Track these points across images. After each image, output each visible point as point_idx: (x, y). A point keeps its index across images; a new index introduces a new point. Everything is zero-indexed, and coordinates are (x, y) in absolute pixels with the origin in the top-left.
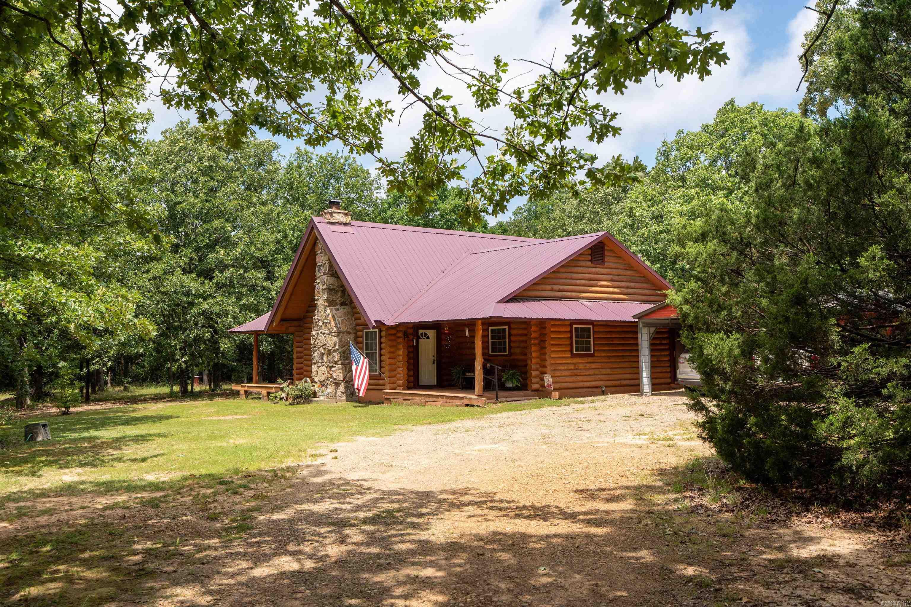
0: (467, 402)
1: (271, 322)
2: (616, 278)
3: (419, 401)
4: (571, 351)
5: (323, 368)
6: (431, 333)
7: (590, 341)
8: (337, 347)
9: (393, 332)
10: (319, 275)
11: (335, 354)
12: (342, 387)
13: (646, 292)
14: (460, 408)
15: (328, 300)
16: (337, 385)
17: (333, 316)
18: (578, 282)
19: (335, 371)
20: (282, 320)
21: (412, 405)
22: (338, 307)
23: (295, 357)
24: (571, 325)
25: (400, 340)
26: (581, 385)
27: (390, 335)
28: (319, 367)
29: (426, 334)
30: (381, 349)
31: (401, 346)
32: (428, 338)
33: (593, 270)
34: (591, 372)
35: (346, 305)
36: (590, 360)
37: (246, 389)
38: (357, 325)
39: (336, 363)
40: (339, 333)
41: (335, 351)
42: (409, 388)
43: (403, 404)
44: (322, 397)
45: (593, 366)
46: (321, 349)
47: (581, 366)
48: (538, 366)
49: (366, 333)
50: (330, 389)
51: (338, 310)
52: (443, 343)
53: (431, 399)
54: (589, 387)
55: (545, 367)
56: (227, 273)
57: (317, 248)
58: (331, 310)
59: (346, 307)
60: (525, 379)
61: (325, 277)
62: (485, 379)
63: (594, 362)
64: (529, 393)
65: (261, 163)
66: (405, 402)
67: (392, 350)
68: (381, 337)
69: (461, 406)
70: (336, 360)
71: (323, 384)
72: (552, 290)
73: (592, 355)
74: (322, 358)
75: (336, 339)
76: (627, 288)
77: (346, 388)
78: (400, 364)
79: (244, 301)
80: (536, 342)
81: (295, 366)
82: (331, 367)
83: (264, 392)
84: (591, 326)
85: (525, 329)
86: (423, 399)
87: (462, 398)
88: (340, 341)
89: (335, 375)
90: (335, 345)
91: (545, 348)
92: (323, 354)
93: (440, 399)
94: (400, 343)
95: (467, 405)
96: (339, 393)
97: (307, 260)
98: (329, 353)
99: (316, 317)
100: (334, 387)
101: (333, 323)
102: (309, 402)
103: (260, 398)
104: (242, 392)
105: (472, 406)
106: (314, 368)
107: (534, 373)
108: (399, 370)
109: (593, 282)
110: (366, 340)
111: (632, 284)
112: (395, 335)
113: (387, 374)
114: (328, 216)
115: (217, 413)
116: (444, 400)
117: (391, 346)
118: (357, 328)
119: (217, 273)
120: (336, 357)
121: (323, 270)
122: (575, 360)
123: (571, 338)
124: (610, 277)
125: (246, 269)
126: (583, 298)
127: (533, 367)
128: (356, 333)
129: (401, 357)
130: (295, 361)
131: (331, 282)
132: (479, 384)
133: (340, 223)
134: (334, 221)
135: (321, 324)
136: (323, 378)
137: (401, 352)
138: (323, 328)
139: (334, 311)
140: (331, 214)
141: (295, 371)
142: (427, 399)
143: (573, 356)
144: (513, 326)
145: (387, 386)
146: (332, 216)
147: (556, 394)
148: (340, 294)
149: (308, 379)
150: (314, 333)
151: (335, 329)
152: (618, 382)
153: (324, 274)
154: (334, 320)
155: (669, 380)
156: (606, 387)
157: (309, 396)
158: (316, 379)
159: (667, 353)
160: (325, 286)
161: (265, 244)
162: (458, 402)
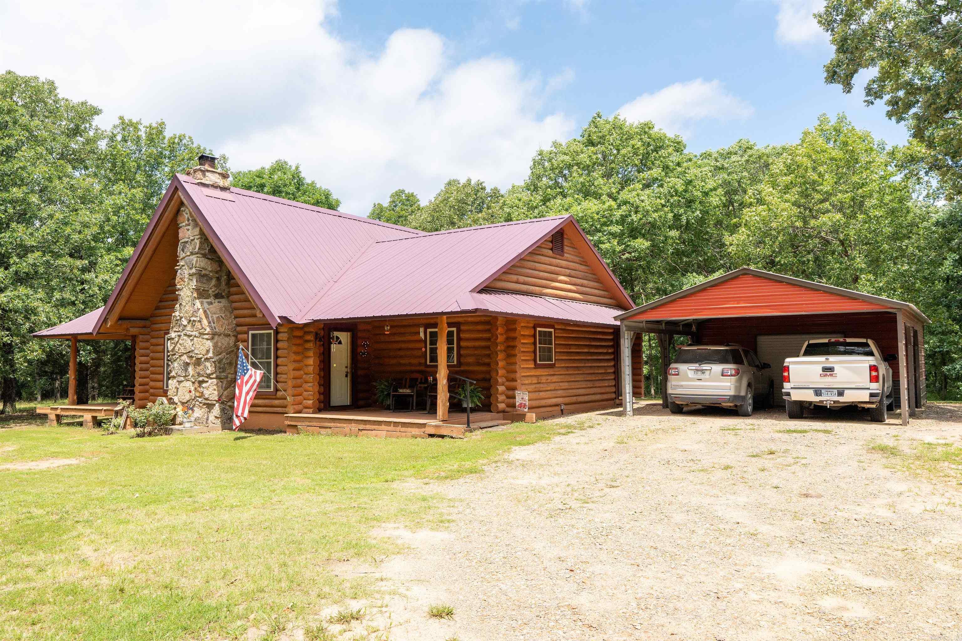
0: (432, 431)
1: (104, 320)
2: (573, 273)
3: (347, 430)
4: (535, 360)
5: (188, 384)
6: (344, 337)
7: (551, 348)
8: (211, 354)
9: (298, 333)
10: (182, 255)
11: (208, 364)
12: (216, 411)
13: (596, 291)
14: (419, 439)
15: (197, 290)
16: (210, 406)
17: (205, 312)
18: (542, 274)
19: (207, 388)
20: (121, 318)
21: (336, 434)
22: (211, 299)
23: (137, 369)
24: (534, 328)
25: (310, 345)
26: (543, 402)
27: (295, 337)
28: (179, 382)
29: (338, 338)
30: (277, 357)
31: (311, 353)
32: (340, 343)
33: (554, 261)
34: (552, 387)
35: (222, 297)
36: (551, 371)
37: (58, 412)
38: (238, 325)
39: (209, 376)
40: (214, 335)
41: (207, 359)
42: (320, 411)
43: (319, 433)
44: (187, 425)
45: (555, 379)
46: (185, 358)
47: (544, 379)
48: (504, 380)
49: (253, 335)
50: (198, 413)
51: (211, 303)
52: (359, 350)
53: (368, 427)
54: (550, 406)
55: (514, 380)
56: (31, 258)
57: (180, 219)
58: (202, 303)
59: (223, 301)
60: (488, 396)
61: (194, 258)
62: (451, 398)
63: (554, 375)
64: (494, 414)
65: (76, 132)
66: (323, 431)
67: (298, 358)
68: (277, 341)
69: (421, 437)
70: (208, 372)
71: (188, 406)
72: (517, 282)
73: (552, 366)
74: (186, 370)
75: (209, 344)
76: (582, 286)
77: (223, 410)
78: (310, 378)
79: (57, 295)
80: (503, 348)
81: (138, 381)
82: (201, 383)
83: (88, 417)
84: (552, 330)
85: (489, 331)
86: (354, 427)
87: (424, 425)
88: (215, 346)
89: (207, 393)
90: (208, 351)
91: (515, 355)
92: (188, 364)
93: (383, 427)
94: (308, 349)
95: (432, 436)
96: (212, 418)
97: (163, 236)
98: (198, 362)
99: (177, 314)
100: (205, 409)
101: (205, 322)
102: (168, 432)
103: (81, 424)
104: (52, 417)
105: (442, 437)
106: (172, 383)
107: (501, 388)
108: (306, 386)
109: (553, 276)
110: (252, 345)
111: (585, 282)
112: (300, 337)
113: (290, 391)
114: (199, 175)
115: (21, 454)
116: (391, 428)
117: (296, 353)
118: (239, 329)
119: (15, 259)
120: (210, 368)
121: (189, 248)
122: (539, 372)
123: (535, 343)
124: (568, 271)
125: (57, 256)
126: (546, 295)
127: (500, 380)
128: (236, 336)
129: (311, 369)
130: (138, 374)
131: (202, 265)
132: (444, 405)
133: (215, 186)
134: (207, 182)
135: (185, 322)
136: (187, 397)
137: (311, 361)
138: (189, 328)
139: (206, 305)
140: (203, 172)
141: (137, 389)
142: (361, 427)
143: (537, 366)
144: (462, 328)
145: (290, 409)
146: (204, 175)
147: (532, 416)
148: (214, 282)
149: (164, 399)
150: (173, 335)
151: (208, 330)
152: (574, 399)
153: (192, 254)
154: (207, 317)
155: (613, 396)
156: (565, 404)
157: (166, 423)
158: (176, 399)
159: (612, 364)
160: (194, 270)
161: (86, 225)
162: (415, 431)
